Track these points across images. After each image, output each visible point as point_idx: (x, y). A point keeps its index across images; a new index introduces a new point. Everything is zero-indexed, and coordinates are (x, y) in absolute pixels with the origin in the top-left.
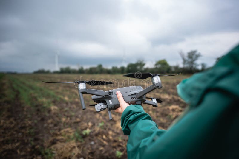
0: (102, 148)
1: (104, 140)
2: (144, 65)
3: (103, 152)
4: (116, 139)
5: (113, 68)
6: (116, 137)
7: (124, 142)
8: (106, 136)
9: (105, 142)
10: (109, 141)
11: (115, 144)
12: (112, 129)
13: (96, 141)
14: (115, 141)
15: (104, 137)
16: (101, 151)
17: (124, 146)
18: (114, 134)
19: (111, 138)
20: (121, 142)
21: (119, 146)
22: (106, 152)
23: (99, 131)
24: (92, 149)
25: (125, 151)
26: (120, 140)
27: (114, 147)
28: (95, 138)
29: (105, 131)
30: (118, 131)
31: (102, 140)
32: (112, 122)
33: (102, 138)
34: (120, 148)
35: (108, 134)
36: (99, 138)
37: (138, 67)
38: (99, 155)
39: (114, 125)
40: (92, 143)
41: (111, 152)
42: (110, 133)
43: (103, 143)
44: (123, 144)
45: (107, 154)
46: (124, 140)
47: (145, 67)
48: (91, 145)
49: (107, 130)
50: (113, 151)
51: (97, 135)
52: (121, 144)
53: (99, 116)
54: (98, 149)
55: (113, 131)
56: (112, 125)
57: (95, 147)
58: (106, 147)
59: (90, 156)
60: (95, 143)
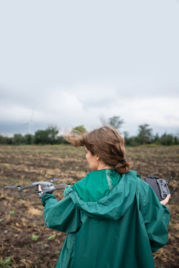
0: (17, 235)
1: (18, 227)
2: (57, 132)
3: (19, 238)
4: (30, 225)
5: (16, 136)
6: (30, 223)
7: (38, 227)
8: (19, 224)
9: (19, 230)
10: (22, 228)
11: (29, 230)
12: (25, 215)
13: (10, 230)
14: (30, 227)
15: (17, 224)
16: (17, 237)
17: (39, 230)
18: (27, 221)
19: (24, 224)
20: (36, 227)
21: (34, 231)
22: (21, 238)
23: (11, 219)
24: (7, 237)
25: (40, 234)
26: (35, 225)
27: (30, 233)
28: (7, 226)
29: (17, 219)
30: (31, 218)
31: (16, 228)
32: (24, 209)
33: (15, 226)
34: (35, 232)
35: (21, 221)
36: (12, 226)
37: (50, 136)
38: (15, 241)
39: (26, 212)
40: (6, 232)
41: (26, 238)
42: (23, 220)
43: (17, 230)
44: (38, 229)
45: (23, 239)
46: (39, 225)
47: (59, 135)
48: (5, 234)
49: (19, 217)
50: (28, 236)
51: (9, 224)
52: (36, 229)
53: (8, 204)
54: (12, 236)
55: (26, 218)
56: (24, 212)
57: (9, 234)
58: (21, 233)
59: (5, 244)
60: (9, 232)
